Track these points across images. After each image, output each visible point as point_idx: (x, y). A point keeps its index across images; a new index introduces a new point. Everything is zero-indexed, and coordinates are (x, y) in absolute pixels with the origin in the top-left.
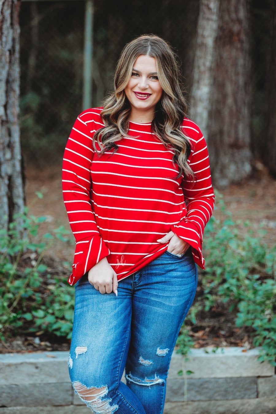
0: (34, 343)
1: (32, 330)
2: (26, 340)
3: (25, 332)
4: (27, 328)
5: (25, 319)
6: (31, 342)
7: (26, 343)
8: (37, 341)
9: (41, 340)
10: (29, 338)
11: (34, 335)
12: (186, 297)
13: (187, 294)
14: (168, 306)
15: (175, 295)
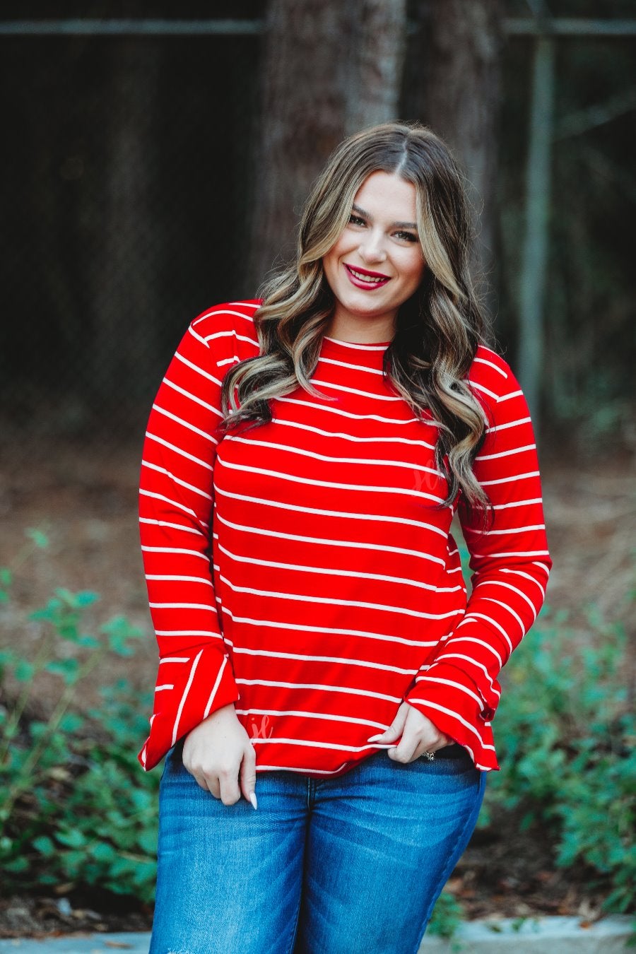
12: (450, 823)
13: (453, 817)
14: (401, 846)
15: (421, 818)
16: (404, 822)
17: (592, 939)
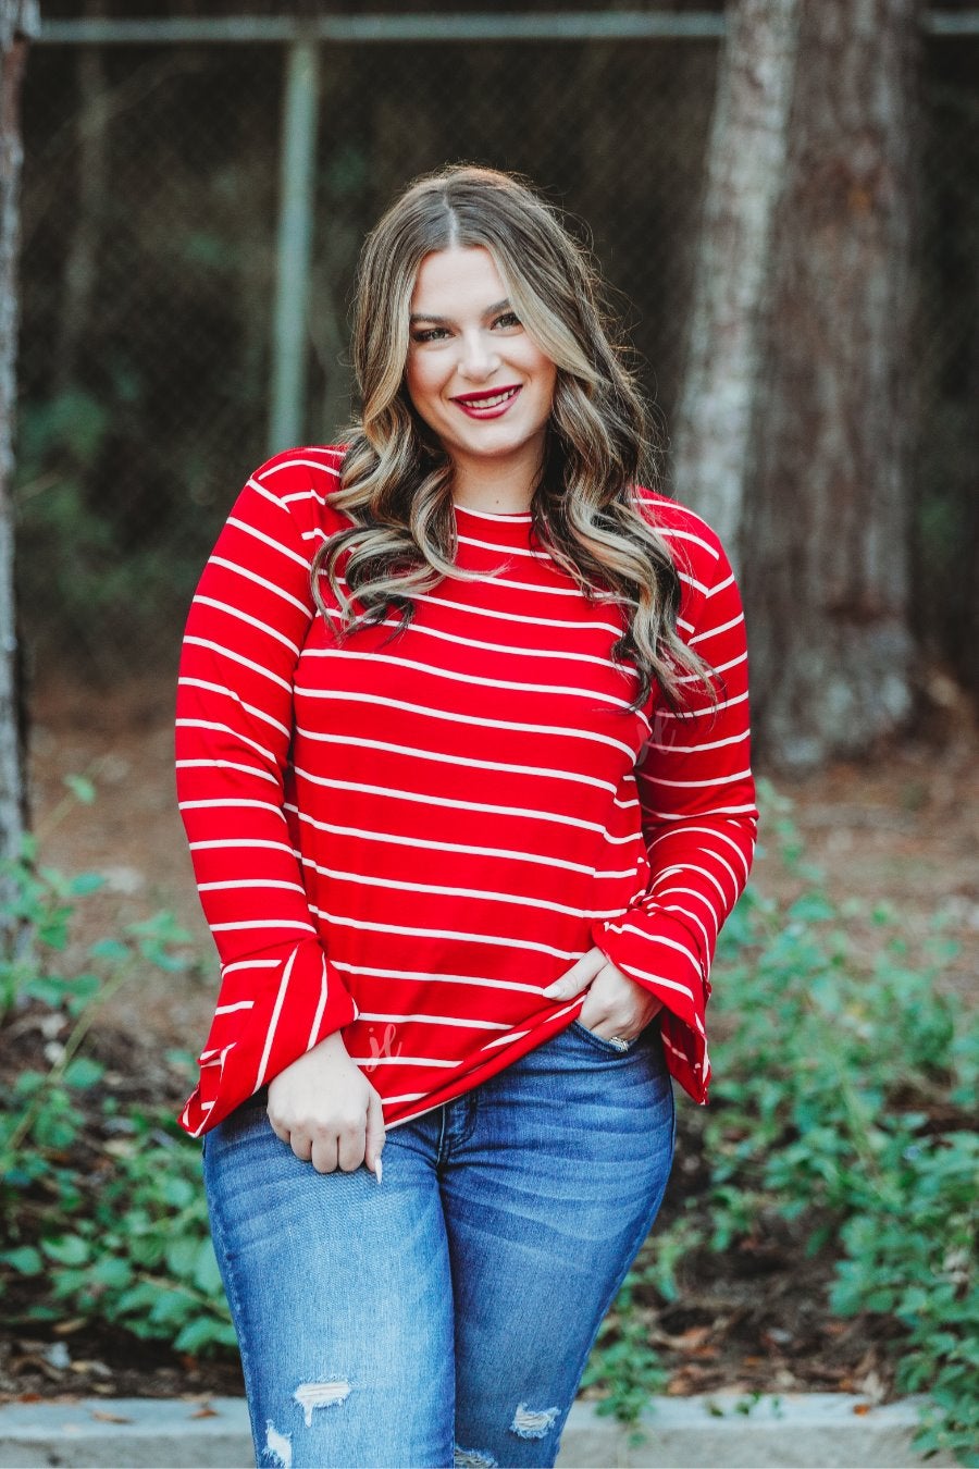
0: (48, 1364)
1: (39, 1313)
2: (17, 1352)
3: (12, 1320)
4: (21, 1307)
5: (13, 1270)
6: (35, 1361)
7: (16, 1364)
8: (58, 1355)
9: (74, 1355)
10: (29, 1346)
11: (46, 1333)
12: (635, 1205)
13: (640, 1195)
14: (571, 1241)
15: (599, 1198)
16: (574, 1205)
17: (867, 1432)
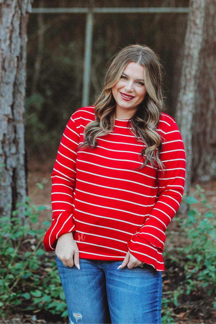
0: (32, 320)
1: (29, 308)
2: (24, 317)
3: (23, 310)
4: (26, 307)
5: (24, 298)
6: (29, 319)
7: (24, 320)
8: (34, 318)
9: (38, 318)
10: (27, 316)
11: (31, 313)
